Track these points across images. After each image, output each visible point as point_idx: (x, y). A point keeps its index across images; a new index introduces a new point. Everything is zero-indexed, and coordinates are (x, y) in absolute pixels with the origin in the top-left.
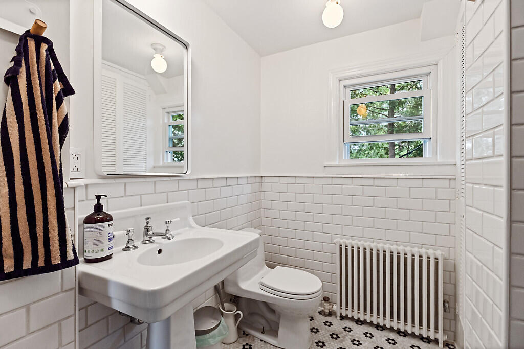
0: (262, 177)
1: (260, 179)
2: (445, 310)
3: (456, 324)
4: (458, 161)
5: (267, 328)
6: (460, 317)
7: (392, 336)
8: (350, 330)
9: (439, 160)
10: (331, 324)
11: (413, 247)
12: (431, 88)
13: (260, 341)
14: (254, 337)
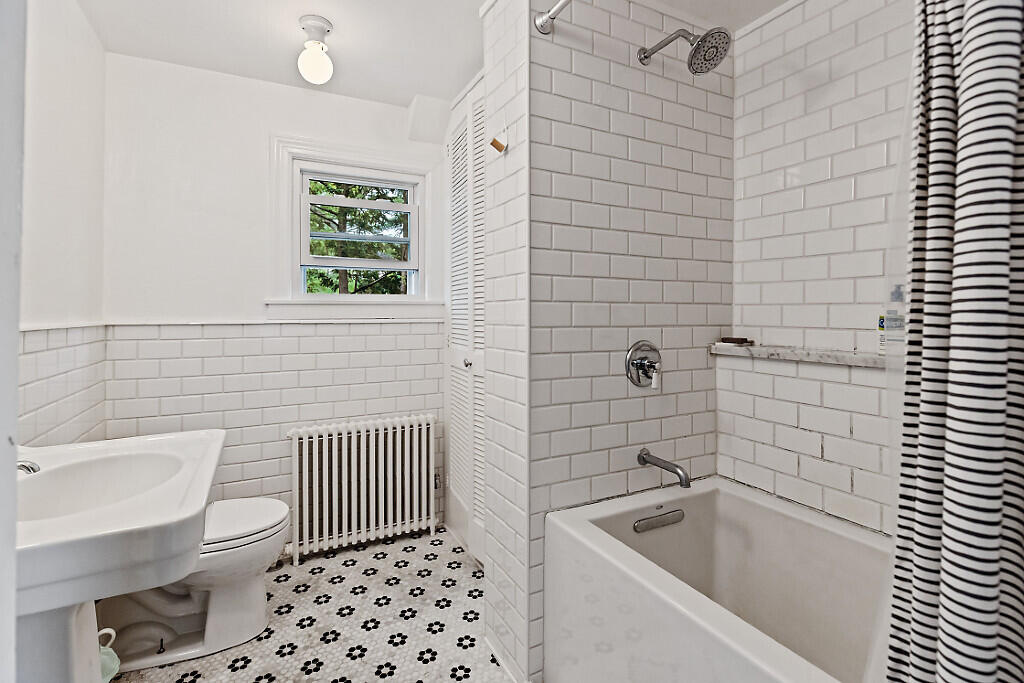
0: (106, 326)
1: (102, 331)
2: (436, 488)
3: (444, 500)
4: (447, 300)
5: (167, 638)
6: (451, 487)
7: (379, 549)
8: (322, 570)
9: (427, 299)
10: (287, 577)
11: (401, 417)
12: (418, 203)
13: (159, 670)
14: (139, 671)
